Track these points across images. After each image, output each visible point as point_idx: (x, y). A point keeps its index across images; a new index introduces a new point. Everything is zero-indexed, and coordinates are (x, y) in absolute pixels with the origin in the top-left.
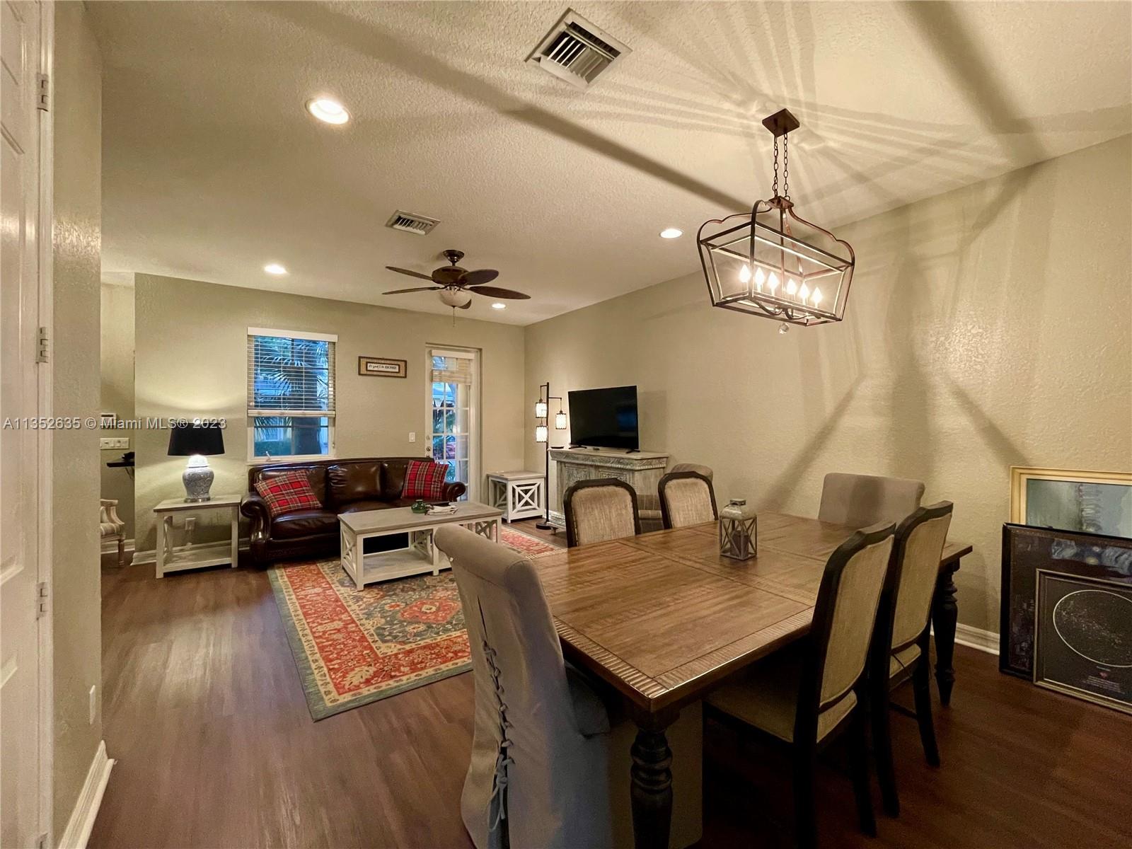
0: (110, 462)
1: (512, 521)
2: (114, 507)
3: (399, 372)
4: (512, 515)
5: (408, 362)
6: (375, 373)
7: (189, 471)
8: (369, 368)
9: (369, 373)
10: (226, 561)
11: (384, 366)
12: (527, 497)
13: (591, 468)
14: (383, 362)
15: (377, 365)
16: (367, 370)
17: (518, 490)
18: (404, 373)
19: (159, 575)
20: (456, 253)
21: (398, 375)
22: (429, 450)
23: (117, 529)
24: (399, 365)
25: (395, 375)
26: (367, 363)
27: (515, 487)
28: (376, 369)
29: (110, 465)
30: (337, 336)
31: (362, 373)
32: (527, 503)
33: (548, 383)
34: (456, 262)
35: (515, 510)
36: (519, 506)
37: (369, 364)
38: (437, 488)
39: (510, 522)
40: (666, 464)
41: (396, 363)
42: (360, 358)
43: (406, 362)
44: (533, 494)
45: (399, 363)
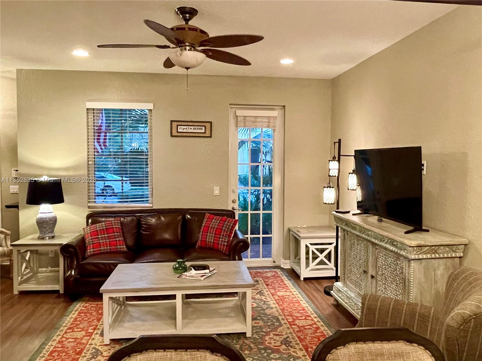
0: (8, 204)
1: (305, 279)
2: (9, 236)
3: (205, 133)
4: (305, 273)
5: (213, 122)
6: (185, 134)
7: (40, 216)
8: (179, 131)
9: (179, 134)
10: (56, 287)
11: (192, 127)
12: (322, 257)
13: (369, 243)
14: (191, 124)
15: (186, 127)
16: (178, 132)
17: (312, 248)
18: (209, 133)
19: (16, 292)
20: (187, 10)
21: (204, 135)
22: (234, 202)
23: (7, 252)
24: (205, 126)
25: (202, 135)
26: (178, 126)
27: (309, 245)
28: (185, 131)
29: (7, 207)
30: (152, 105)
31: (173, 134)
32: (322, 263)
33: (340, 140)
34: (189, 20)
35: (309, 269)
36: (312, 265)
37: (179, 127)
38: (224, 242)
39: (302, 279)
40: (464, 252)
41: (202, 124)
42: (172, 121)
43: (211, 123)
44: (330, 253)
45: (205, 124)
